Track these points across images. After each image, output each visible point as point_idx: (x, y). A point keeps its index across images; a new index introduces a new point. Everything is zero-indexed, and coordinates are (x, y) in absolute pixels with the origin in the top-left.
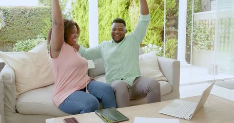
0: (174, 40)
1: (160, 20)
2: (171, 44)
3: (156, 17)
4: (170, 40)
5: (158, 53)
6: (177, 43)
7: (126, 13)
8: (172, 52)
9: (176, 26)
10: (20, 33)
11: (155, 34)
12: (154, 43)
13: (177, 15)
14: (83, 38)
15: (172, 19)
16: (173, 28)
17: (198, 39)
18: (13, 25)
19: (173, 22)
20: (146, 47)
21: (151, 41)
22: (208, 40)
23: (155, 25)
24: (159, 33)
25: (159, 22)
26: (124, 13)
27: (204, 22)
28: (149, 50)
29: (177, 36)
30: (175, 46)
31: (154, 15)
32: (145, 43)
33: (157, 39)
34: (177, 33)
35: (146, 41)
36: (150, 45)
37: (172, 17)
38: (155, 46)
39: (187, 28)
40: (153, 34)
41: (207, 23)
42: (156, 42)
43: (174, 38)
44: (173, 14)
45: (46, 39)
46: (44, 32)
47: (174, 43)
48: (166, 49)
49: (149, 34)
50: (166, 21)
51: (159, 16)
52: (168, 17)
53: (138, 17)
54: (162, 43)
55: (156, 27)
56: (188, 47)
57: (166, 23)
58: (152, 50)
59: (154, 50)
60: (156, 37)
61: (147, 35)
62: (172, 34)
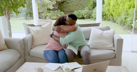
10: (76, 6)
14: (109, 10)
18: (73, 2)
45: (90, 10)
46: (89, 6)
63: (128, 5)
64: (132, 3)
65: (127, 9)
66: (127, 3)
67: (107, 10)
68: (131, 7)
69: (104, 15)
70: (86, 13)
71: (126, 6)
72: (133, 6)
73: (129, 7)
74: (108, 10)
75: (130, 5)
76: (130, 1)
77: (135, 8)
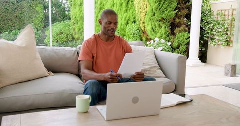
0: (186, 34)
2: (182, 38)
3: (165, 6)
4: (180, 34)
5: (166, 48)
6: (189, 38)
7: (131, 1)
8: (183, 48)
9: (189, 17)
11: (164, 27)
12: (162, 36)
13: (190, 4)
14: (82, 30)
15: (184, 9)
16: (185, 19)
17: (215, 33)
19: (186, 11)
20: (152, 41)
21: (159, 35)
22: (227, 34)
23: (164, 16)
24: (169, 25)
25: (168, 11)
26: (129, 2)
27: (223, 12)
28: (156, 45)
29: (190, 29)
30: (186, 42)
31: (162, 3)
32: (152, 37)
33: (166, 33)
34: (190, 25)
35: (153, 35)
36: (157, 39)
37: (184, 6)
38: (163, 41)
39: (202, 21)
40: (160, 26)
41: (227, 13)
42: (165, 36)
43: (185, 31)
44: (186, 3)
45: (38, 31)
46: (36, 22)
47: (185, 38)
48: (175, 45)
49: (157, 26)
50: (177, 11)
51: (169, 5)
52: (179, 6)
53: (145, 6)
54: (172, 37)
55: (165, 18)
56: (202, 42)
57: (176, 14)
58: (159, 45)
59: (161, 45)
60: (164, 30)
61: (154, 28)
62: (183, 27)
63: (124, 19)
65: (122, 25)
67: (77, 30)
68: (130, 22)
69: (70, 41)
73: (126, 22)
74: (80, 30)
75: (127, 18)
76: (127, 11)
77: (137, 23)
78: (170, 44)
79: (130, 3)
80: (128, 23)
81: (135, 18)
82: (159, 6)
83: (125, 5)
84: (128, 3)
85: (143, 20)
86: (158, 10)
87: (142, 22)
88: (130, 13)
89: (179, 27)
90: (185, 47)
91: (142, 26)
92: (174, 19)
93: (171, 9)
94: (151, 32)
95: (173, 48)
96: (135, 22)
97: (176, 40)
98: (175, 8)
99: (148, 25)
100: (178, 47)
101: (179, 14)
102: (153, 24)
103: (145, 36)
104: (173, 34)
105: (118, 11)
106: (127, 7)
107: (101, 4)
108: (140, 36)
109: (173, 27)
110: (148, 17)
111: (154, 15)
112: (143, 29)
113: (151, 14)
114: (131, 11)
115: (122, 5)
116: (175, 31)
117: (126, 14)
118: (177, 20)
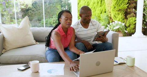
0: (134, 18)
1: (123, 4)
2: (131, 21)
3: (120, 2)
4: (131, 18)
5: (121, 27)
6: (136, 20)
8: (132, 26)
11: (120, 14)
12: (119, 20)
15: (133, 3)
16: (134, 9)
19: (134, 5)
20: (113, 23)
21: (118, 19)
23: (120, 8)
24: (123, 13)
25: (122, 5)
28: (115, 25)
29: (136, 15)
30: (134, 23)
32: (114, 20)
33: (122, 18)
34: (136, 13)
35: (115, 19)
36: (116, 22)
38: (120, 23)
39: (144, 10)
40: (119, 14)
42: (121, 20)
43: (134, 16)
47: (133, 20)
48: (127, 25)
49: (117, 14)
50: (128, 4)
51: (123, 2)
52: (129, 2)
53: (110, 3)
54: (125, 20)
55: (121, 9)
56: (145, 23)
57: (128, 7)
58: (117, 25)
59: (118, 25)
60: (121, 16)
61: (115, 15)
62: (132, 14)
63: (99, 11)
64: (103, 8)
65: (98, 14)
66: (98, 9)
68: (103, 12)
70: (55, 22)
71: (97, 11)
72: (104, 11)
73: (100, 12)
75: (101, 10)
76: (101, 6)
77: (107, 12)
78: (124, 24)
79: (103, 1)
80: (102, 13)
81: (105, 10)
82: (117, 2)
83: (100, 2)
84: (101, 2)
85: (109, 11)
86: (117, 5)
87: (109, 12)
88: (103, 7)
89: (130, 14)
90: (133, 26)
91: (109, 14)
92: (127, 9)
93: (124, 4)
94: (114, 17)
95: (126, 27)
96: (105, 12)
97: (128, 22)
98: (127, 3)
99: (112, 13)
100: (129, 26)
101: (130, 6)
102: (115, 13)
103: (111, 20)
104: (126, 18)
105: (97, 6)
106: (101, 3)
107: (88, 2)
108: (108, 20)
109: (126, 14)
110: (112, 9)
111: (115, 7)
112: (110, 16)
113: (113, 7)
114: (103, 6)
115: (98, 3)
116: (127, 17)
117: (100, 8)
118: (129, 10)
